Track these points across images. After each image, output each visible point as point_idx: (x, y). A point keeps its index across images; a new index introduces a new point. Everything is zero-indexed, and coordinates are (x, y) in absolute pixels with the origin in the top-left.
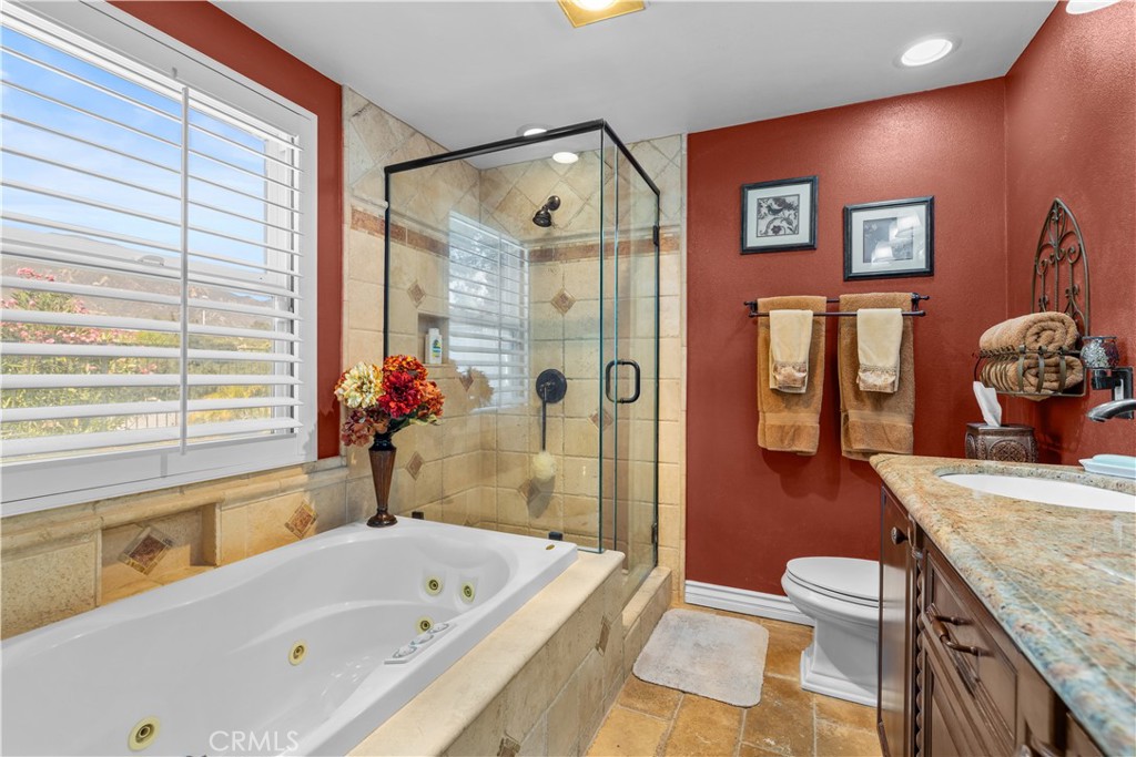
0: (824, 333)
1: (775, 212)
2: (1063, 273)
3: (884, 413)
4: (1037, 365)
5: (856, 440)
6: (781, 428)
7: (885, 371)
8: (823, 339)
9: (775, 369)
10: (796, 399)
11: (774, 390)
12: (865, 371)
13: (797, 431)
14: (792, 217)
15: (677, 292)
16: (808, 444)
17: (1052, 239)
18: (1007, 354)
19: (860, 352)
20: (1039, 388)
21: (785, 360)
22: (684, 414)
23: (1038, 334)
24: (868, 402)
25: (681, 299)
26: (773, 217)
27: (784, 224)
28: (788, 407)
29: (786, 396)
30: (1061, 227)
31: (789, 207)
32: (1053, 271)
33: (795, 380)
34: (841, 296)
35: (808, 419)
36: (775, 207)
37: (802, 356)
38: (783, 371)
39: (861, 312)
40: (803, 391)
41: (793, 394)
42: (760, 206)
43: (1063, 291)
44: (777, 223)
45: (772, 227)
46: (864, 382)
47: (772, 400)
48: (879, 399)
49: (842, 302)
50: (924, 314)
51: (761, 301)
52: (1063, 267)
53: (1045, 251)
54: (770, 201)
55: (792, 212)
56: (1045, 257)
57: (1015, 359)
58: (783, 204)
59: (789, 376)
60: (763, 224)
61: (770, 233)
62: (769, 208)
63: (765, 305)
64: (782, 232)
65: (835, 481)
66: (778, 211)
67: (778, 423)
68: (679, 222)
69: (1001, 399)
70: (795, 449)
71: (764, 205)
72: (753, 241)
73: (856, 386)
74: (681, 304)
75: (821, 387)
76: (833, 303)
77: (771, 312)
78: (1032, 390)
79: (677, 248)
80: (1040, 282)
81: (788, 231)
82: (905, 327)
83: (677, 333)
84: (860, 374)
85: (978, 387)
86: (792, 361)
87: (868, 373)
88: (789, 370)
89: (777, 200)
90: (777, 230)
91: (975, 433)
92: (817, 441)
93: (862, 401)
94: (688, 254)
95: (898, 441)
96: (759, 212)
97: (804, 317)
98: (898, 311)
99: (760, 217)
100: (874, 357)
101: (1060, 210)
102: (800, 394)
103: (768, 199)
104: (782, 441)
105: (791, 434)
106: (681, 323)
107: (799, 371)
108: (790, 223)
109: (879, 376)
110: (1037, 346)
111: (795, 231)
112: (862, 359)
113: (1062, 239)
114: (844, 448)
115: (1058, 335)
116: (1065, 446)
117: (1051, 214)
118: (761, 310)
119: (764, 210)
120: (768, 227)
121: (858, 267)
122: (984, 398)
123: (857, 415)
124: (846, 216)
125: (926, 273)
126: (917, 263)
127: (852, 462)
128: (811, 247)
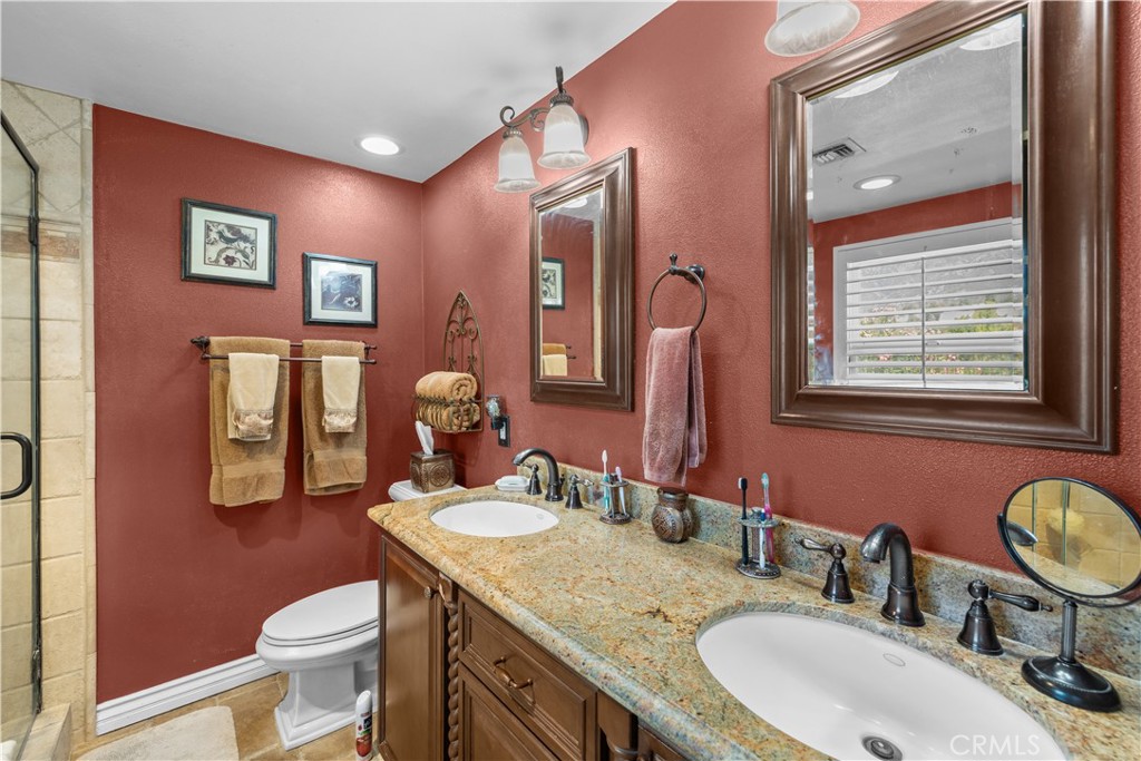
0: (288, 378)
1: (228, 241)
2: (465, 343)
3: (344, 449)
4: (459, 410)
5: (322, 479)
6: (243, 480)
7: (347, 413)
8: (288, 383)
9: (237, 418)
10: (261, 446)
11: (235, 441)
12: (330, 414)
13: (261, 480)
14: (248, 251)
15: (77, 315)
16: (273, 492)
17: (458, 317)
18: (442, 402)
19: (325, 397)
20: (460, 427)
21: (248, 408)
22: (92, 484)
23: (458, 389)
24: (330, 441)
25: (83, 327)
26: (225, 246)
27: (239, 256)
28: (250, 456)
29: (248, 446)
30: (464, 312)
31: (245, 239)
32: (458, 340)
33: (261, 429)
34: (304, 341)
35: (273, 466)
36: (229, 235)
37: (268, 403)
38: (247, 420)
39: (325, 358)
40: (269, 437)
41: (257, 442)
42: (208, 229)
43: (465, 357)
44: (231, 253)
45: (224, 256)
46: (329, 424)
47: (231, 451)
48: (340, 437)
49: (306, 347)
50: (375, 363)
51: (214, 340)
52: (465, 339)
53: (453, 325)
54: (221, 227)
55: (248, 245)
56: (453, 328)
57: (447, 406)
58: (237, 234)
59: (255, 424)
60: (213, 252)
61: (222, 262)
62: (221, 234)
63: (220, 345)
64: (235, 265)
65: (296, 520)
66: (233, 241)
67: (239, 476)
68: (79, 220)
69: (434, 433)
70: (258, 499)
71: (215, 230)
72: (198, 267)
73: (321, 429)
74: (84, 334)
75: (286, 432)
76: (297, 350)
77: (230, 355)
78: (455, 428)
79: (76, 254)
80: (449, 345)
81: (244, 265)
82: (362, 373)
83: (77, 372)
84: (326, 417)
85: (419, 424)
86: (256, 408)
87: (333, 416)
88: (254, 418)
89: (230, 227)
90: (230, 261)
91: (419, 461)
92: (282, 486)
93: (326, 441)
94: (96, 267)
95: (357, 473)
96: (207, 236)
97: (270, 362)
98: (356, 359)
99: (208, 242)
100: (337, 401)
101: (464, 300)
102: (264, 442)
103: (219, 224)
104: (244, 494)
105: (254, 484)
106: (83, 358)
107: (266, 418)
108: (246, 256)
109: (343, 418)
110: (459, 397)
111: (252, 266)
112: (327, 404)
113: (466, 320)
114: (307, 486)
115: (468, 389)
116: (467, 462)
117: (457, 300)
118: (215, 350)
119: (214, 235)
120: (219, 255)
121: (318, 313)
122: (424, 433)
123: (321, 455)
124: (306, 262)
125: (373, 326)
126: (365, 315)
127: (314, 499)
128: (269, 286)
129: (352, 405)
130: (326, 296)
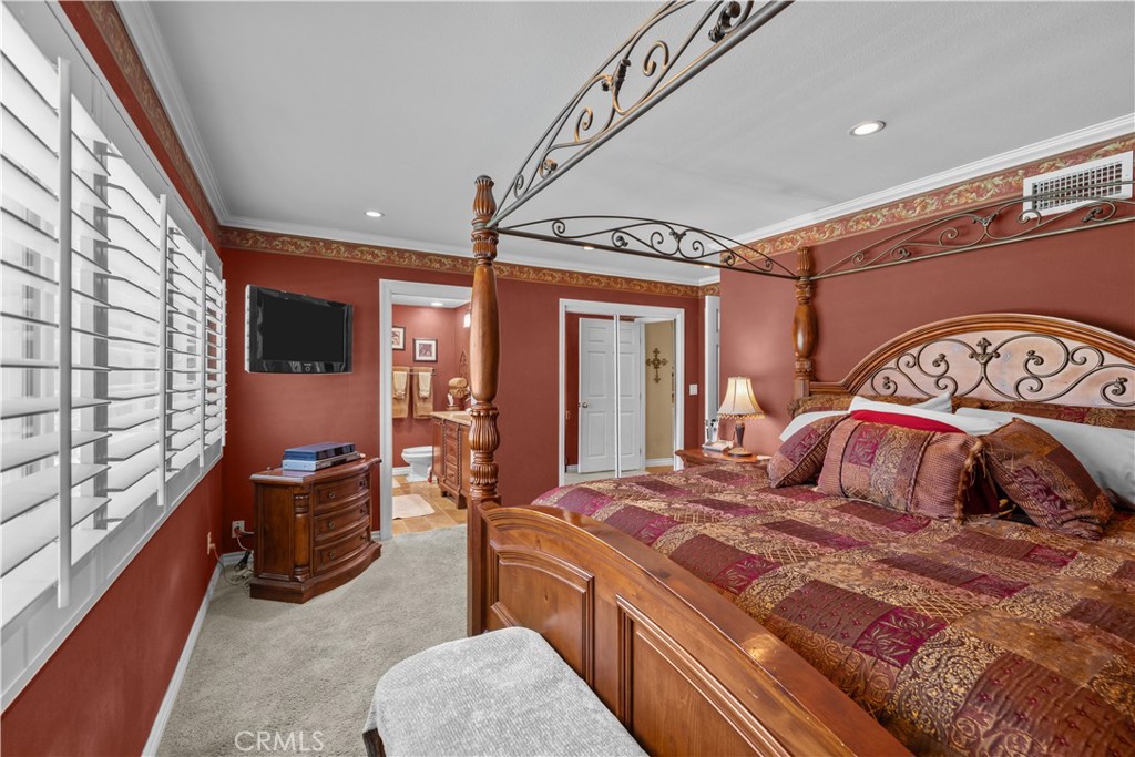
0: (409, 379)
3: (426, 403)
4: (460, 390)
5: (419, 413)
6: (397, 410)
7: (427, 391)
8: (409, 381)
9: (395, 391)
10: (401, 401)
11: (395, 398)
14: (397, 339)
16: (405, 414)
18: (454, 388)
19: (420, 386)
20: (461, 396)
21: (399, 388)
23: (460, 383)
24: (422, 400)
27: (395, 341)
28: (398, 403)
29: (398, 400)
31: (396, 335)
32: (463, 367)
33: (401, 395)
34: (414, 368)
35: (405, 407)
37: (404, 387)
39: (420, 373)
40: (401, 398)
44: (393, 340)
46: (420, 394)
48: (425, 399)
50: (436, 375)
53: (461, 362)
55: (397, 337)
57: (456, 389)
58: (394, 334)
64: (394, 344)
65: (411, 427)
66: (393, 336)
70: (400, 416)
73: (419, 396)
75: (409, 396)
76: (411, 371)
78: (459, 396)
80: (460, 369)
81: (396, 344)
82: (431, 378)
84: (420, 392)
85: (449, 395)
86: (401, 388)
87: (423, 392)
88: (400, 391)
89: (393, 332)
91: (449, 407)
92: (407, 413)
93: (420, 400)
95: (430, 411)
97: (402, 374)
98: (430, 373)
100: (424, 387)
105: (400, 411)
107: (403, 392)
108: (397, 341)
109: (425, 393)
111: (399, 344)
112: (421, 388)
114: (414, 415)
121: (418, 358)
122: (450, 397)
123: (419, 404)
124: (414, 341)
125: (436, 361)
126: (433, 358)
127: (417, 420)
128: (403, 350)
129: (428, 388)
130: (421, 352)
